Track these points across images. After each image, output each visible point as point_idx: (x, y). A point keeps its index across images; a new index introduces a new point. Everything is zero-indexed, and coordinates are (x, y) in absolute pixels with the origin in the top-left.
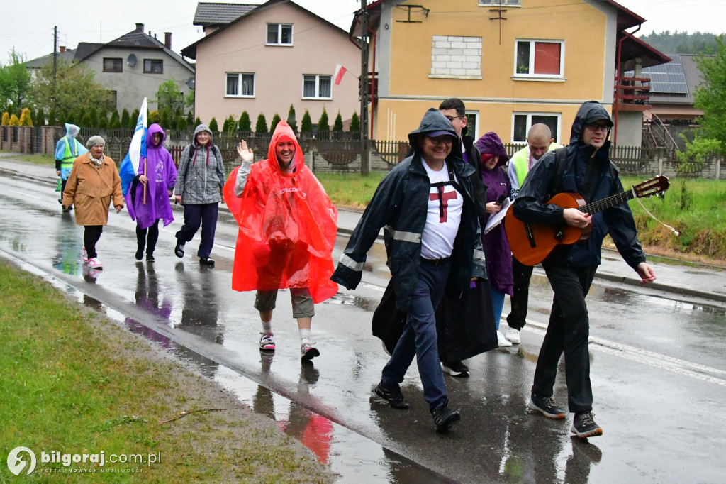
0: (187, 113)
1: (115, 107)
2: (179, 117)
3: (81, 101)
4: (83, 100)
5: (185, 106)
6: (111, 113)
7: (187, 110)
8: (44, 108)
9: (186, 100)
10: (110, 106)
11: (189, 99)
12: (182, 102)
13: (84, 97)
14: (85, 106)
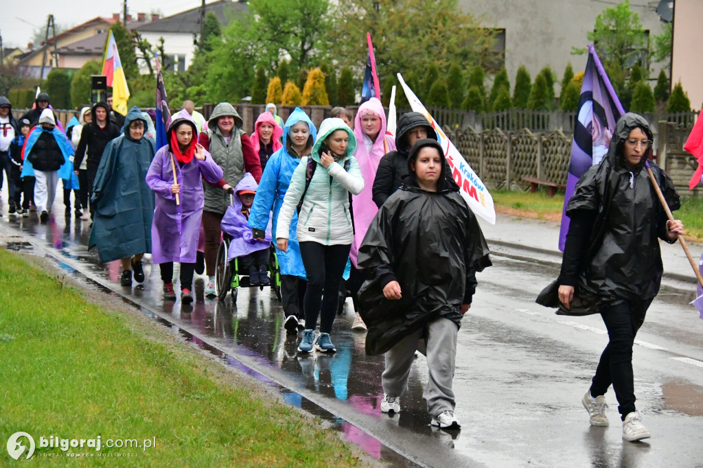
0: (655, 74)
1: (502, 63)
2: (638, 83)
3: (430, 53)
4: (435, 50)
5: (653, 59)
6: (493, 77)
7: (656, 68)
8: (354, 69)
9: (654, 47)
10: (492, 63)
11: (660, 44)
12: (646, 51)
13: (436, 43)
14: (437, 63)
